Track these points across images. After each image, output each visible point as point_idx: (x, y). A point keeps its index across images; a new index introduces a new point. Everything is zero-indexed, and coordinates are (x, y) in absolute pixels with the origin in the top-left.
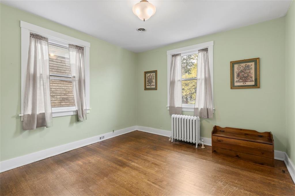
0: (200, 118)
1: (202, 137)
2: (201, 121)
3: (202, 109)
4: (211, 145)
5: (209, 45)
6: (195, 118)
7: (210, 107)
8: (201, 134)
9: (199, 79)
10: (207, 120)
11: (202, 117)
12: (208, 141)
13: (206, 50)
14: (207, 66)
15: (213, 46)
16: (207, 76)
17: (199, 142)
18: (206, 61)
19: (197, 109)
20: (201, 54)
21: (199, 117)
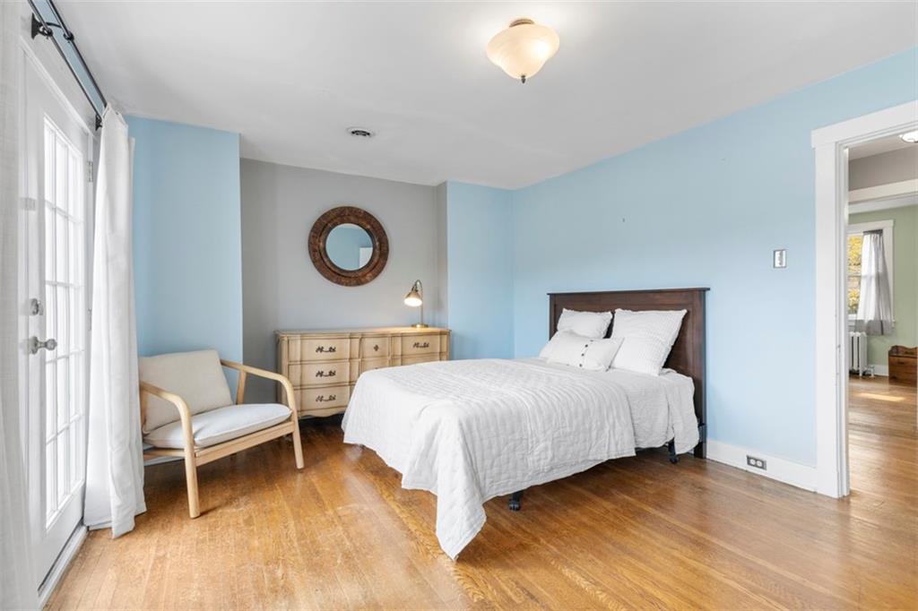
0: (868, 334)
1: (872, 363)
2: (868, 339)
3: (870, 321)
4: (887, 375)
5: (887, 225)
6: (858, 334)
7: (887, 318)
8: (869, 360)
9: (865, 277)
10: (882, 337)
11: (872, 332)
12: (883, 369)
13: (880, 232)
14: (881, 257)
15: (894, 227)
16: (881, 271)
17: (866, 369)
18: (880, 250)
19: (862, 321)
20: (867, 238)
21: (864, 333)
